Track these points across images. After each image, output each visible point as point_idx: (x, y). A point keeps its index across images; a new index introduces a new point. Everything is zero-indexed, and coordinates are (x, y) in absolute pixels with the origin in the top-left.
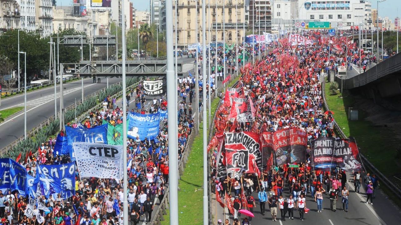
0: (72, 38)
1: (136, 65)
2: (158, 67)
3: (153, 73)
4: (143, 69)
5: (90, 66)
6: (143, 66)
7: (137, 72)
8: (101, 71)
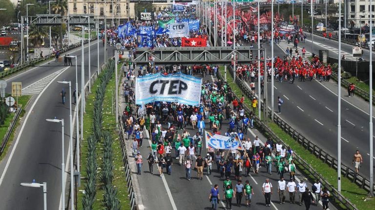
0: (46, 18)
1: (199, 52)
2: (223, 54)
3: (218, 60)
4: (207, 57)
5: (148, 53)
6: (207, 53)
7: (199, 59)
8: (160, 59)
